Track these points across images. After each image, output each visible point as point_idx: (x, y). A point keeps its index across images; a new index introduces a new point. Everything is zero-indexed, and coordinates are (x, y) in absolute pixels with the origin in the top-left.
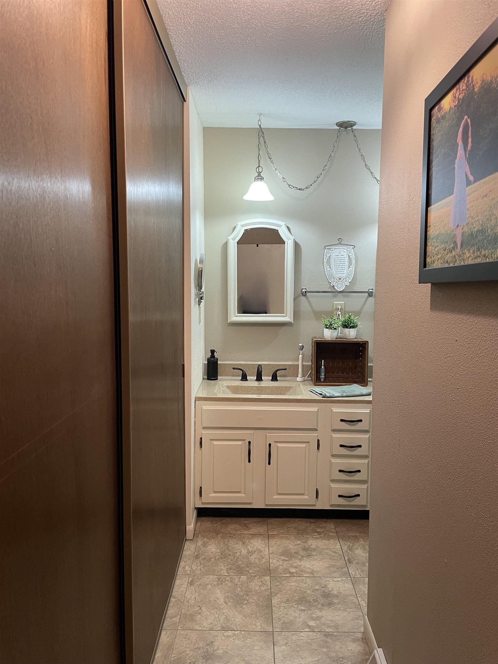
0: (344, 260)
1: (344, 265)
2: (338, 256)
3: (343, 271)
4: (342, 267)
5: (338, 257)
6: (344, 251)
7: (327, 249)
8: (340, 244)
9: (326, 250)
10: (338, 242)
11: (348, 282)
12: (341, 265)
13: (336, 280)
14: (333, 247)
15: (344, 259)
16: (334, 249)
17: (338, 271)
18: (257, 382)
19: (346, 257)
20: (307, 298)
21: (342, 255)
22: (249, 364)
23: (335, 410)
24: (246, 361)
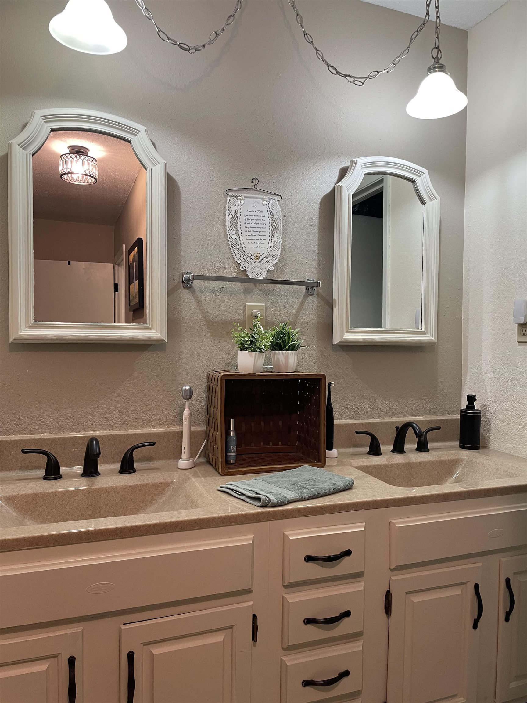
0: (263, 222)
1: (264, 230)
2: (251, 211)
3: (262, 241)
4: (261, 234)
5: (251, 214)
6: (264, 203)
7: (231, 196)
8: (254, 189)
9: (228, 198)
10: (250, 185)
11: (272, 265)
12: (259, 230)
13: (249, 259)
14: (244, 194)
15: (264, 218)
16: (245, 197)
17: (253, 241)
18: (84, 480)
19: (267, 215)
20: (193, 292)
21: (259, 211)
22: (63, 439)
23: (292, 535)
24: (56, 432)
